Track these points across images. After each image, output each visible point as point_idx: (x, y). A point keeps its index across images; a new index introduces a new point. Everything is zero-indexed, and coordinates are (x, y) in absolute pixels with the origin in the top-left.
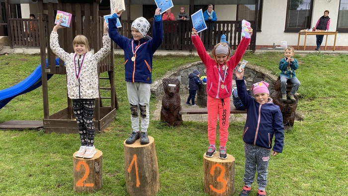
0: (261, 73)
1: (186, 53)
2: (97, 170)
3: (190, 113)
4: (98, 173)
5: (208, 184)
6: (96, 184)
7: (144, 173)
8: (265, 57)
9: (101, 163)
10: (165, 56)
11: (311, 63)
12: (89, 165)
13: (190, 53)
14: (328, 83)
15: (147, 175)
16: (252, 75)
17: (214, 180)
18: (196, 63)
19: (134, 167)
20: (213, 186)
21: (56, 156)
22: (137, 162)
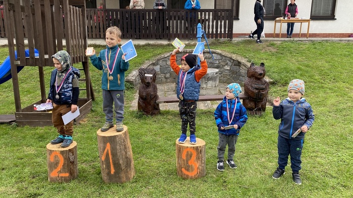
0: (237, 61)
1: (165, 42)
2: (72, 160)
3: (167, 102)
4: (73, 163)
5: (181, 167)
6: (71, 174)
7: (118, 160)
8: (242, 46)
9: (76, 154)
10: (143, 46)
11: (285, 50)
12: (63, 155)
13: (169, 42)
14: (299, 69)
15: (121, 162)
16: (229, 63)
17: (186, 164)
19: (107, 155)
20: (186, 169)
21: (30, 149)
22: (111, 150)
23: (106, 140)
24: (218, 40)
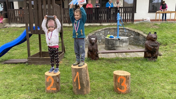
0: (138, 33)
1: (98, 24)
2: (58, 81)
3: (103, 53)
4: (58, 83)
5: (116, 87)
6: (57, 89)
7: (83, 82)
8: (139, 25)
9: (60, 78)
10: (88, 26)
11: (164, 27)
12: (53, 78)
13: (100, 24)
14: (173, 37)
15: (84, 83)
16: (133, 34)
17: (120, 85)
18: (104, 29)
19: (77, 78)
20: (119, 88)
21: (35, 76)
22: (79, 76)
23: (76, 70)
24: (126, 23)
